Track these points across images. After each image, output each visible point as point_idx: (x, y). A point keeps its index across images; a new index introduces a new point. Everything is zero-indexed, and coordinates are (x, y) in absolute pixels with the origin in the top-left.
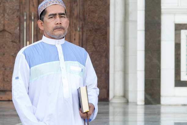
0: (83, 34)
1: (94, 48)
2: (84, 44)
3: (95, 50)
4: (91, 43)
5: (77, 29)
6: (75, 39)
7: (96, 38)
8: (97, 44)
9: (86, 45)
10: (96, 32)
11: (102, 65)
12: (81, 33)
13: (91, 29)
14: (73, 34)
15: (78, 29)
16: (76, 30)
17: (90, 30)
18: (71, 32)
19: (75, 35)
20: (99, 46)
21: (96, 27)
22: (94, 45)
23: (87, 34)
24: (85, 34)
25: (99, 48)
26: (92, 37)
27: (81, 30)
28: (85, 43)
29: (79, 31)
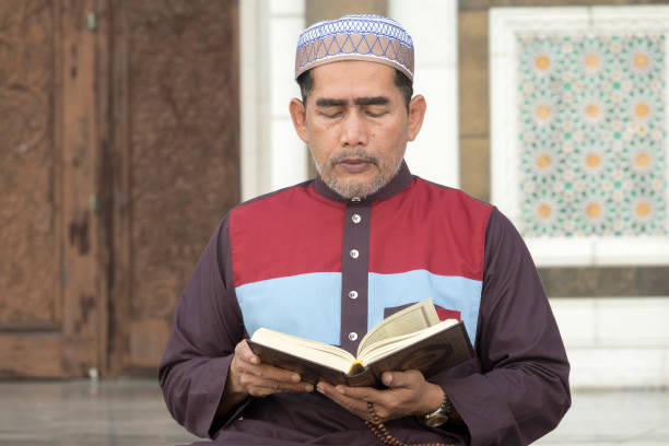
0: (112, 45)
1: (168, 113)
2: (120, 93)
3: (174, 122)
4: (154, 90)
5: (86, 22)
6: (74, 73)
7: (179, 60)
8: (185, 95)
9: (131, 98)
10: (178, 31)
11: (211, 197)
12: (103, 41)
13: (154, 18)
14: (67, 45)
15: (91, 19)
16: (80, 25)
17: (150, 25)
18: (57, 35)
19: (74, 51)
20: (192, 100)
21: (179, 9)
22: (168, 96)
23: (131, 42)
24: (122, 47)
25: (192, 113)
26: (161, 58)
27: (103, 24)
28: (125, 88)
29: (95, 31)
